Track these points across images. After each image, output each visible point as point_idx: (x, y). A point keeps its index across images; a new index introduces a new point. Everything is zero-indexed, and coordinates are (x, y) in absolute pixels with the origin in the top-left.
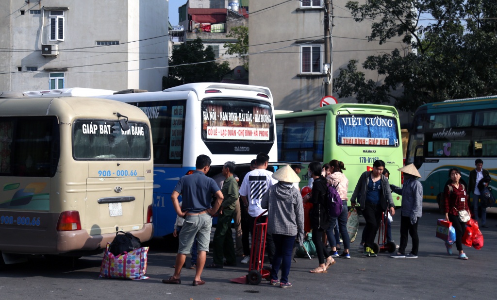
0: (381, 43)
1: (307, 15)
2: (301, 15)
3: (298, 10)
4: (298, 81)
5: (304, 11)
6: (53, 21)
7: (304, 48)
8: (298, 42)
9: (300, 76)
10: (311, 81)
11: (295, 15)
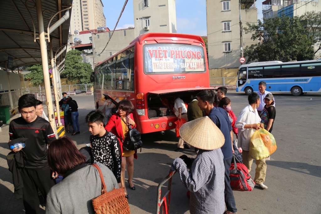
0: (254, 40)
1: (226, 33)
2: (224, 33)
3: (223, 32)
4: (224, 53)
5: (225, 32)
6: (146, 21)
7: (225, 44)
8: (223, 42)
9: (224, 52)
10: (227, 54)
11: (222, 33)
